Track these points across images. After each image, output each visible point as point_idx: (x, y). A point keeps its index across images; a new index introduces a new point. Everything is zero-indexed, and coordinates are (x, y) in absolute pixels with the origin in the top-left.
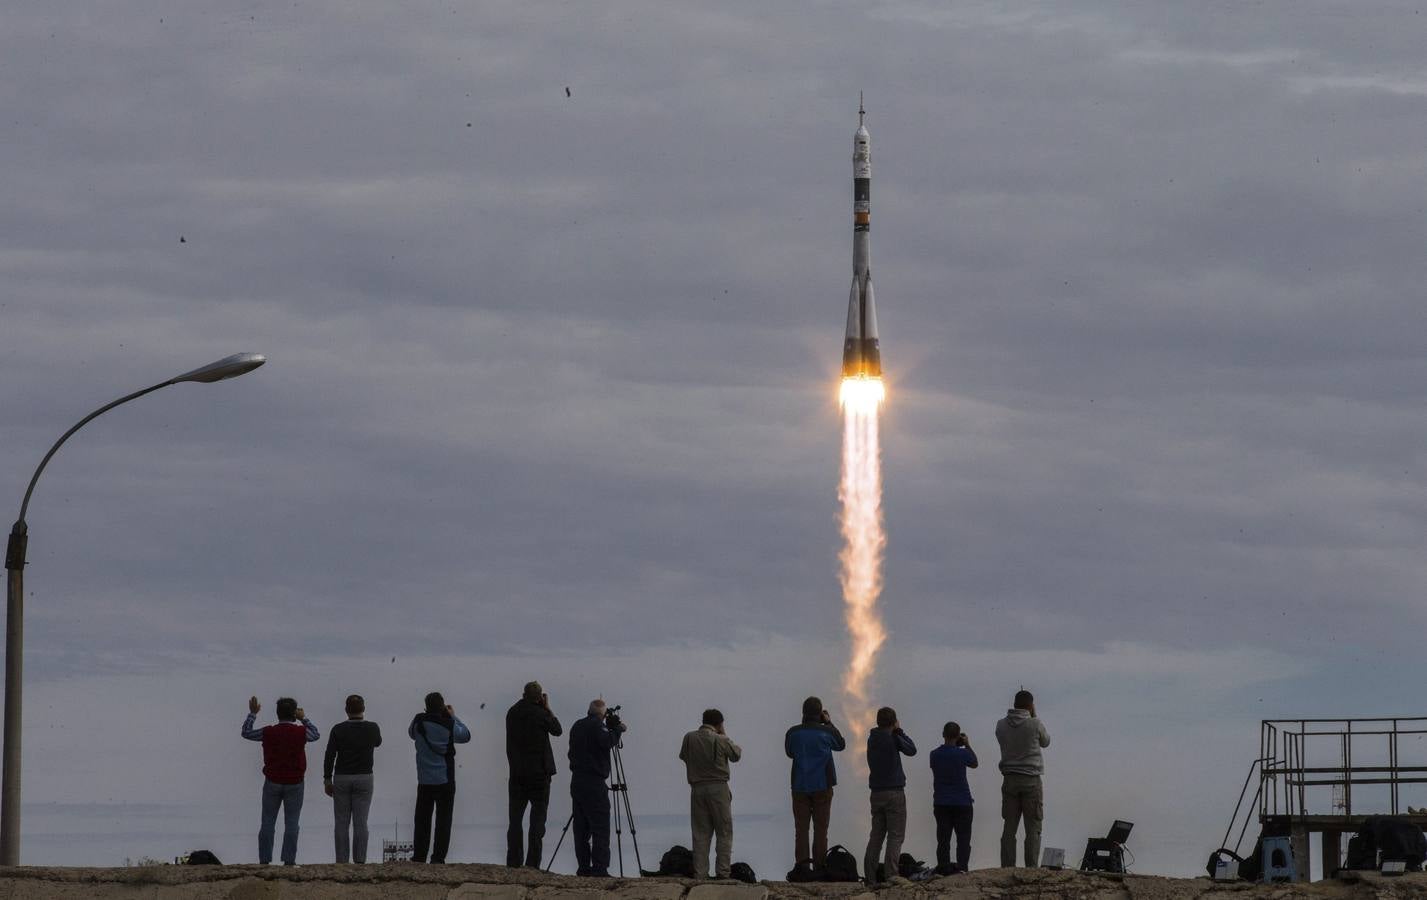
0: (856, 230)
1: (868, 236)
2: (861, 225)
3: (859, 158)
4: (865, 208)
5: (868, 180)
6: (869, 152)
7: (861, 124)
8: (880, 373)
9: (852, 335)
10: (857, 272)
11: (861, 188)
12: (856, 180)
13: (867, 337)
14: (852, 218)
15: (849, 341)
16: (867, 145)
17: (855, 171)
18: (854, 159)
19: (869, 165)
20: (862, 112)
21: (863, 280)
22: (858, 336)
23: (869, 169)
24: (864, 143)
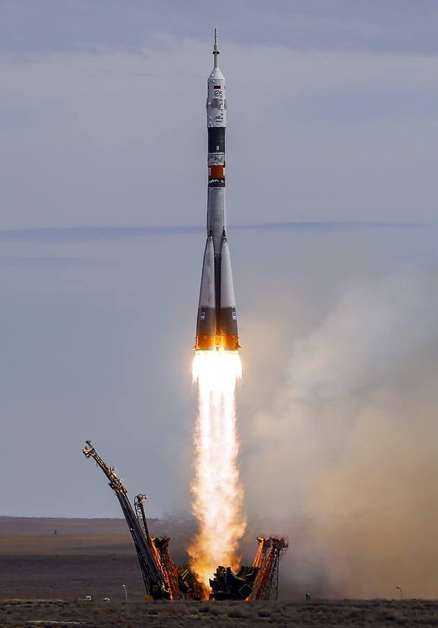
0: (210, 185)
1: (223, 192)
2: (216, 177)
3: (213, 105)
4: (221, 161)
5: (224, 128)
6: (224, 98)
7: (215, 67)
8: (237, 346)
9: (206, 304)
10: (211, 233)
11: (216, 138)
12: (210, 129)
13: (223, 305)
14: (206, 172)
15: (203, 310)
16: (222, 89)
17: (209, 120)
18: (207, 106)
19: (224, 112)
20: (216, 53)
21: (218, 240)
22: (213, 305)
23: (224, 117)
24: (219, 87)
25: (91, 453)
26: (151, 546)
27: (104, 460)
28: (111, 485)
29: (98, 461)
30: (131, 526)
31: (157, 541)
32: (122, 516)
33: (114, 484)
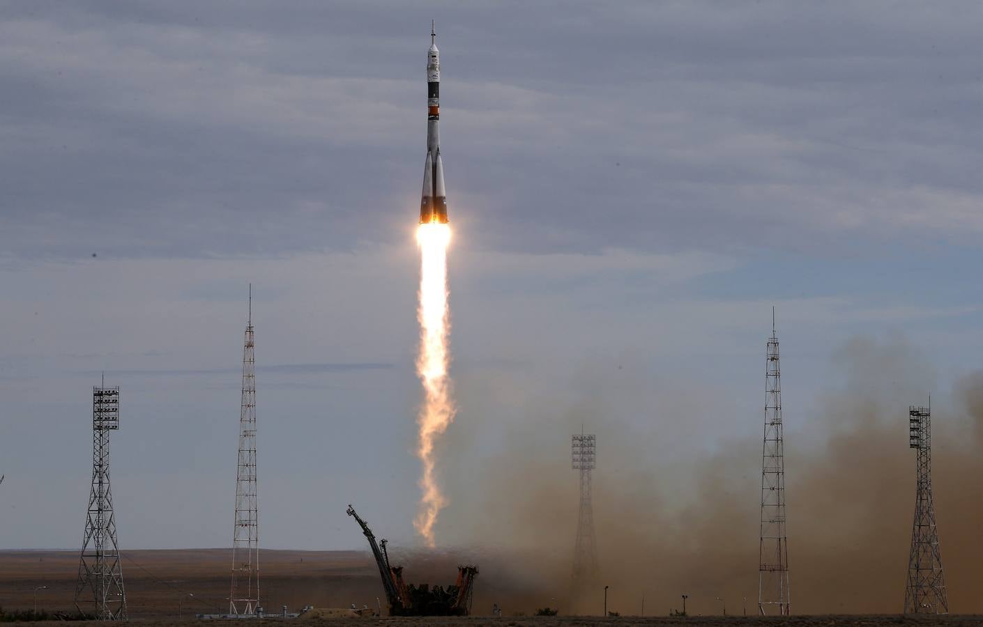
0: (429, 119)
1: (438, 123)
3: (431, 68)
4: (436, 103)
5: (438, 83)
6: (438, 64)
7: (433, 43)
8: (447, 221)
9: (426, 194)
10: (430, 149)
11: (433, 88)
12: (429, 84)
13: (437, 195)
14: (426, 111)
15: (425, 198)
16: (437, 58)
17: (429, 77)
18: (428, 68)
19: (439, 73)
20: (433, 35)
21: (434, 155)
22: (431, 195)
23: (438, 75)
24: (435, 56)
25: (351, 512)
26: (390, 573)
27: (361, 517)
28: (364, 533)
29: (357, 518)
30: (377, 559)
31: (394, 569)
32: (371, 550)
33: (367, 533)
